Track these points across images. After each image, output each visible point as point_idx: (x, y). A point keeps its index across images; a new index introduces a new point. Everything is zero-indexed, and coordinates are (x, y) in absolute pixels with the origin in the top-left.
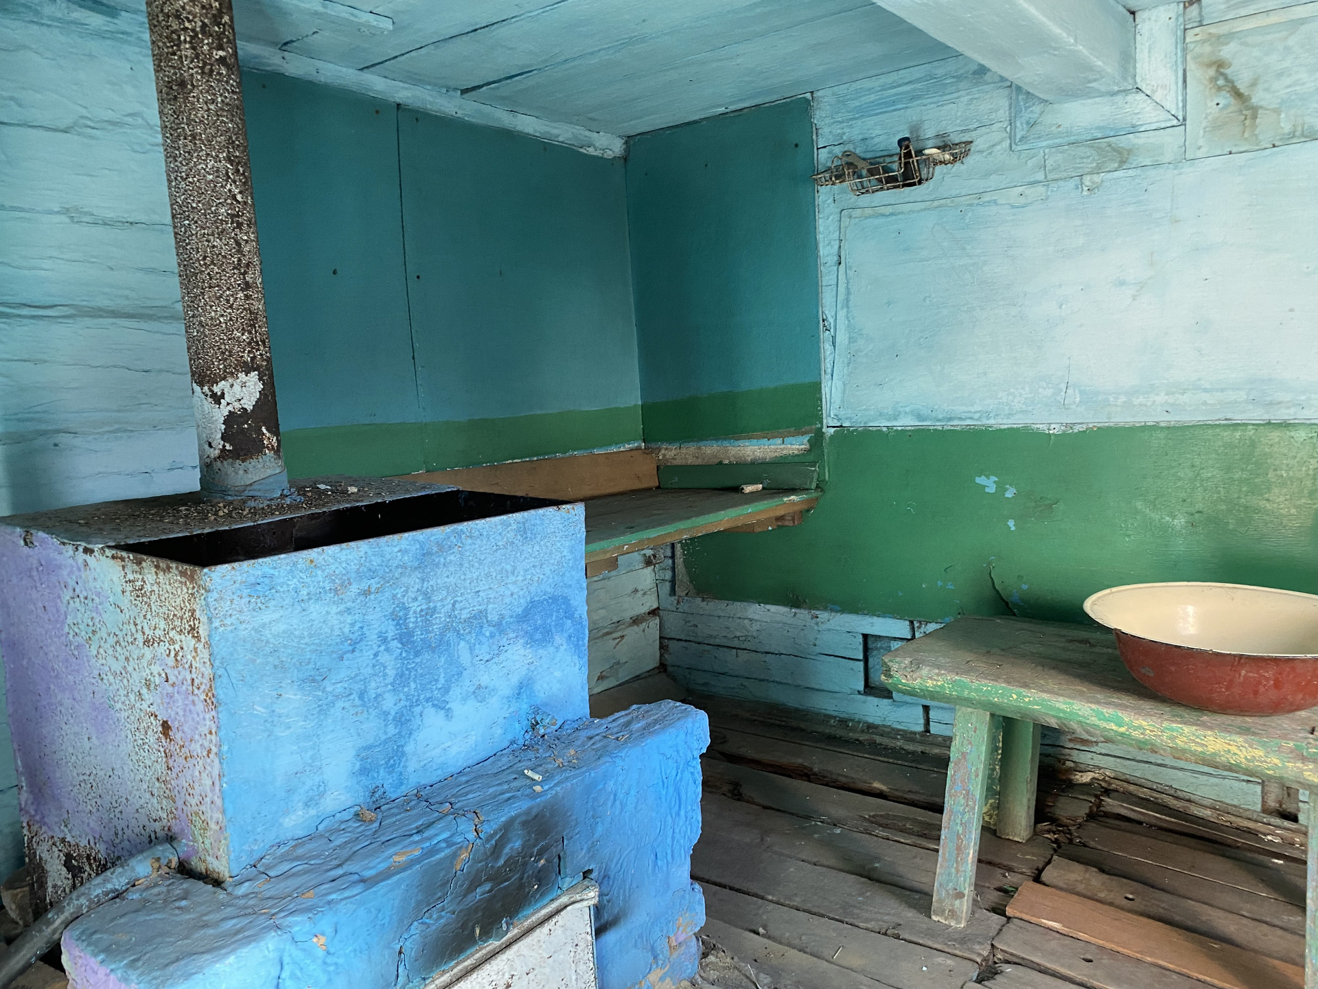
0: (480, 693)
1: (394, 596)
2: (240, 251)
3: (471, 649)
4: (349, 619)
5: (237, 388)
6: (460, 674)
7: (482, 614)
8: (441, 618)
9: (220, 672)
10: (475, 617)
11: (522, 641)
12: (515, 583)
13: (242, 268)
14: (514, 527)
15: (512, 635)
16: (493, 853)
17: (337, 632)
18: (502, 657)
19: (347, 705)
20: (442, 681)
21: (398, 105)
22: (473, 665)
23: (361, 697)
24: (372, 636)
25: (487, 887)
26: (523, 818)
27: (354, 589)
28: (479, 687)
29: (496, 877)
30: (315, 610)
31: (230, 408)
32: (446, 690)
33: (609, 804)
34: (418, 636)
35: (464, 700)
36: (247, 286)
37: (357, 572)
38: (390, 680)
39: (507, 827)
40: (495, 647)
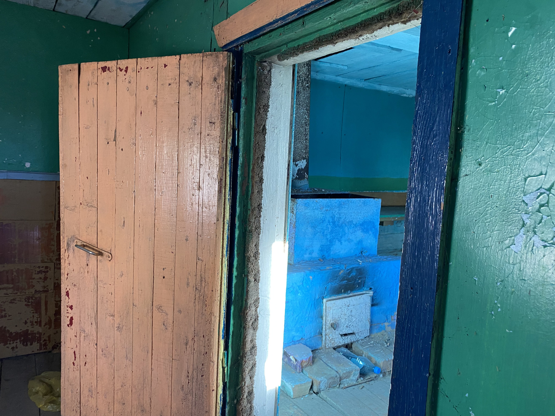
0: (349, 241)
1: (333, 213)
2: (306, 131)
3: (348, 229)
4: (323, 215)
5: (301, 163)
6: (345, 235)
7: (352, 222)
8: (342, 220)
9: (297, 220)
10: (350, 222)
11: (361, 230)
12: (361, 215)
13: (306, 135)
14: (362, 202)
15: (358, 228)
16: (348, 274)
17: (320, 218)
18: (355, 233)
19: (320, 234)
20: (341, 235)
21: (346, 85)
22: (348, 233)
23: (323, 234)
24: (327, 221)
25: (346, 281)
26: (356, 268)
27: (324, 209)
28: (349, 239)
29: (348, 280)
30: (316, 211)
31: (299, 167)
32: (341, 237)
33: (379, 273)
34: (336, 223)
35: (345, 241)
36: (306, 139)
37: (325, 205)
38: (329, 231)
39: (352, 269)
40: (354, 230)
